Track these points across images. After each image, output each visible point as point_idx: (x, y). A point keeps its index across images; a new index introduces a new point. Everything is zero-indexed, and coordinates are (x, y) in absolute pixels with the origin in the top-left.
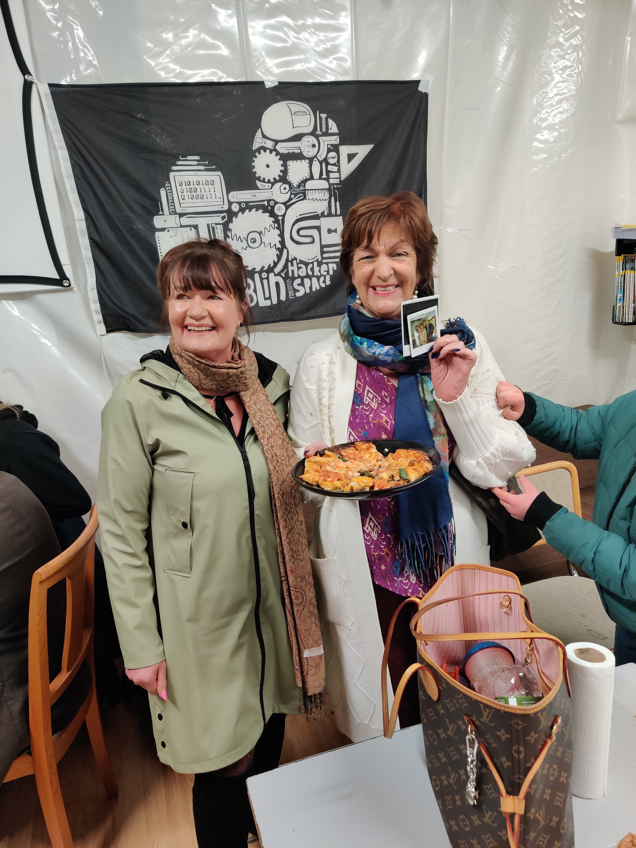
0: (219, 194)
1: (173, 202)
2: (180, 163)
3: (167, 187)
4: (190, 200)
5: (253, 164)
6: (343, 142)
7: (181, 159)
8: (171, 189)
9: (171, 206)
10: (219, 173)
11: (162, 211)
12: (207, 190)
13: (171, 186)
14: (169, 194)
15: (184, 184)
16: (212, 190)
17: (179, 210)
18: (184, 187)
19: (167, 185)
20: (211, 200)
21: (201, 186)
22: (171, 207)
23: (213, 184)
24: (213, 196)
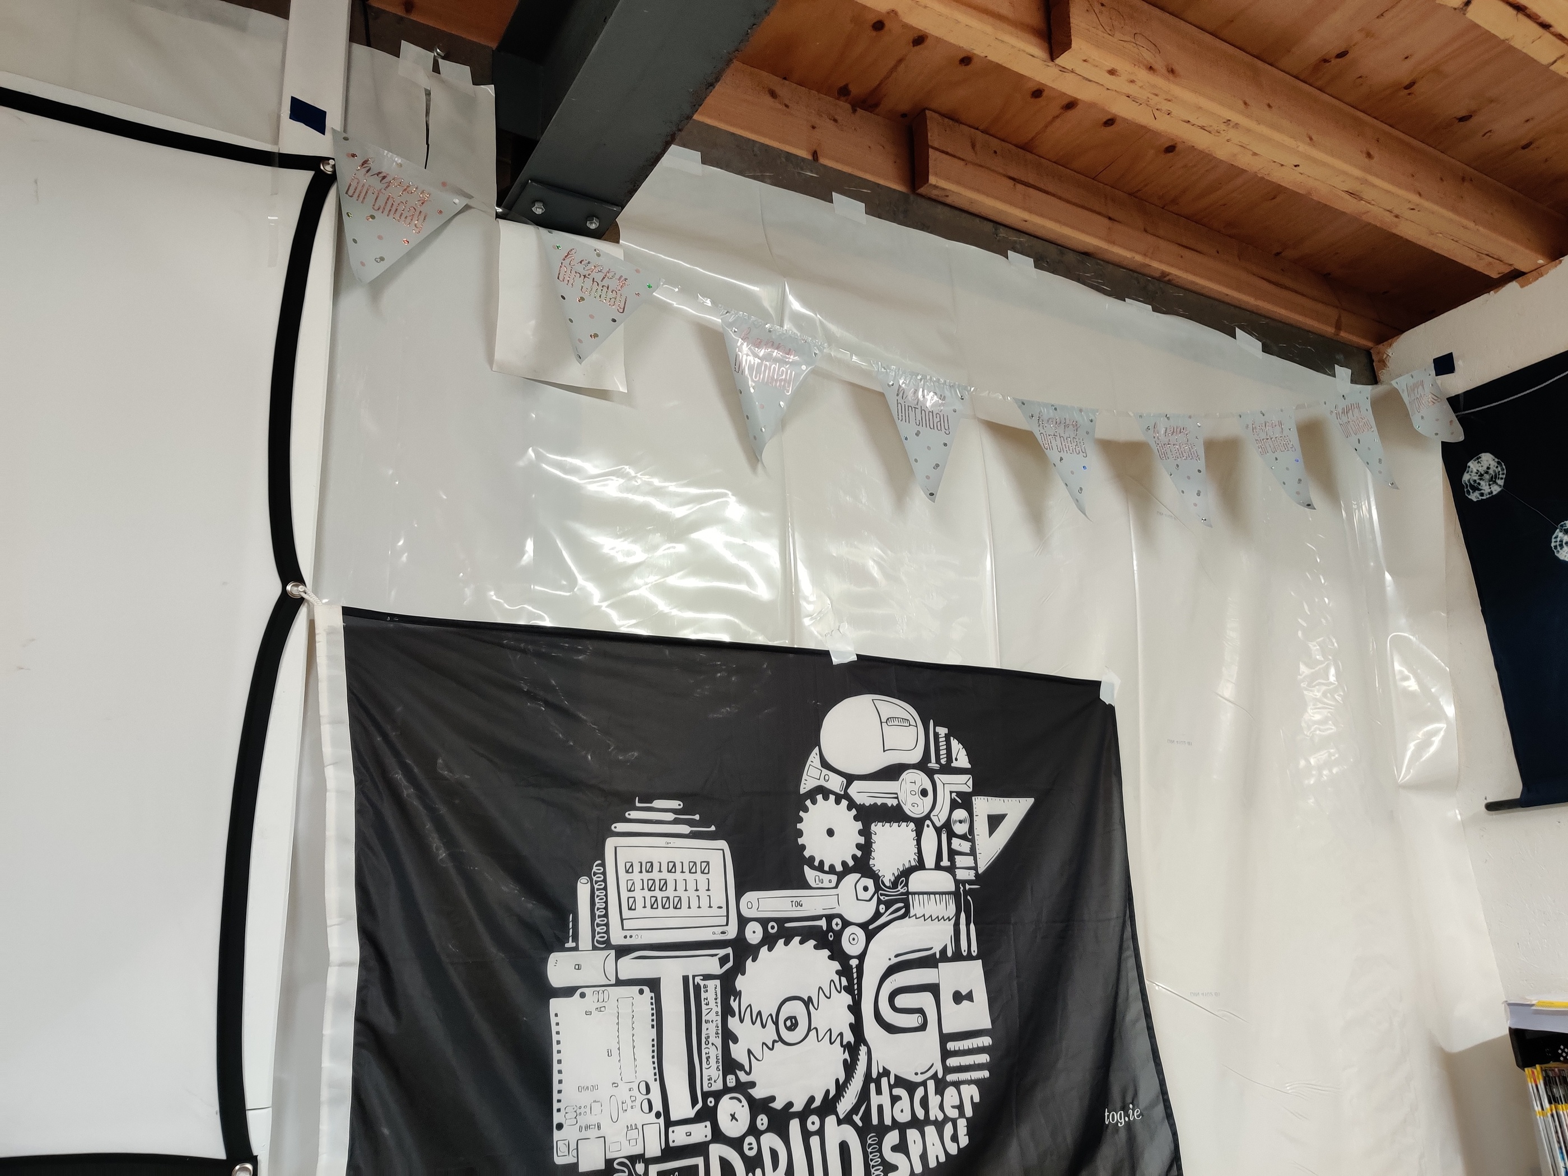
0: (719, 899)
1: (606, 915)
2: (633, 814)
3: (595, 874)
4: (649, 912)
5: (799, 826)
6: (982, 788)
7: (638, 805)
8: (605, 881)
9: (598, 925)
10: (723, 844)
11: (576, 938)
12: (691, 886)
13: (604, 873)
14: (597, 893)
15: (637, 868)
16: (703, 886)
17: (617, 938)
18: (636, 876)
19: (595, 869)
20: (699, 912)
21: (678, 876)
22: (598, 929)
23: (706, 871)
24: (704, 902)
